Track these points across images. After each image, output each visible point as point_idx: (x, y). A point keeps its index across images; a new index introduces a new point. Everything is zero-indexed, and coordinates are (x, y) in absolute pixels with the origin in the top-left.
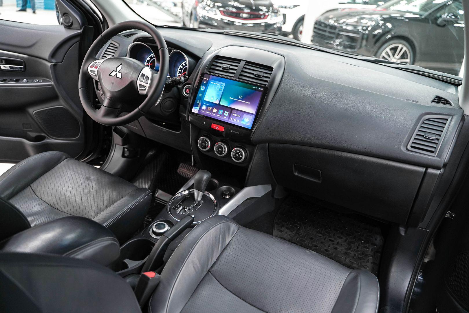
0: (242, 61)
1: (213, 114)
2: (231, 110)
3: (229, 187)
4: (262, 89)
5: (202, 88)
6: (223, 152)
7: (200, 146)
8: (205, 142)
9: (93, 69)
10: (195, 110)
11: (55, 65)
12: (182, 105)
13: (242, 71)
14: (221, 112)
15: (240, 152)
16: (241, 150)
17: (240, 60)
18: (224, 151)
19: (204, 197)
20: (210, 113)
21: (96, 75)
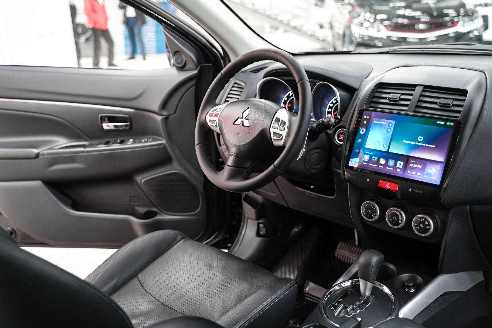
0: (417, 87)
1: (379, 166)
2: (406, 158)
3: (413, 274)
4: (452, 124)
5: (362, 131)
6: (400, 222)
7: (364, 215)
8: (373, 209)
9: (213, 118)
10: (354, 163)
11: (166, 118)
12: (335, 157)
13: (419, 101)
14: (391, 162)
15: (426, 220)
16: (427, 217)
17: (415, 86)
18: (402, 221)
19: (376, 291)
20: (376, 166)
21: (216, 126)
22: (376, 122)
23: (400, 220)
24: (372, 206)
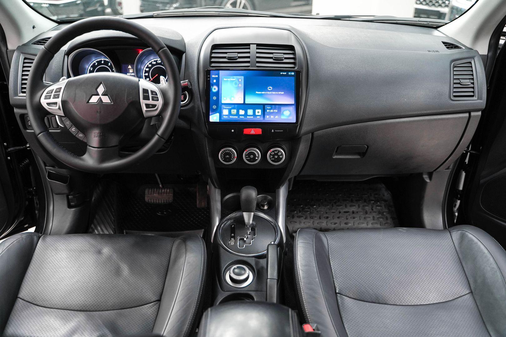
0: (251, 45)
1: (240, 117)
2: (262, 106)
4: (293, 73)
5: (214, 89)
6: (257, 158)
7: (223, 160)
8: (230, 154)
9: (52, 100)
10: (214, 118)
14: (250, 112)
15: (279, 151)
16: (279, 149)
17: (249, 45)
18: (258, 157)
19: (256, 218)
20: (237, 117)
21: (59, 108)
22: (226, 79)
23: (257, 157)
24: (230, 152)
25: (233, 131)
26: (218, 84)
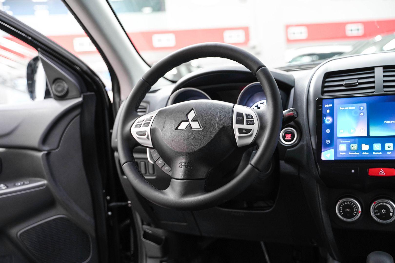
0: (375, 68)
1: (363, 153)
5: (328, 120)
6: (391, 214)
7: (342, 216)
8: (351, 207)
9: (142, 129)
10: (328, 155)
11: (48, 154)
12: (282, 160)
14: (377, 147)
17: (372, 68)
20: (358, 153)
21: (148, 138)
22: (343, 109)
23: (391, 213)
24: (351, 204)
25: (353, 171)
26: (332, 114)
